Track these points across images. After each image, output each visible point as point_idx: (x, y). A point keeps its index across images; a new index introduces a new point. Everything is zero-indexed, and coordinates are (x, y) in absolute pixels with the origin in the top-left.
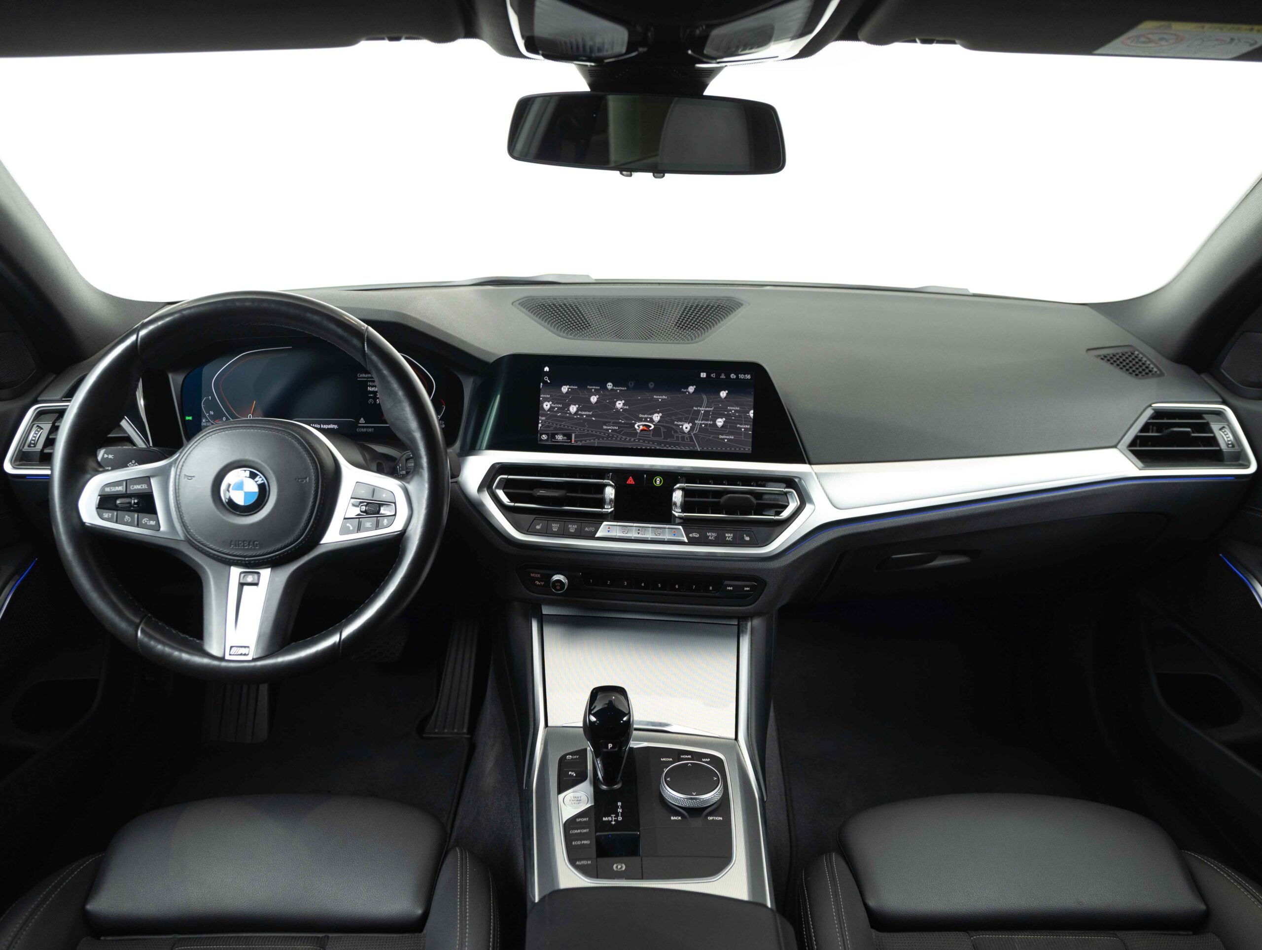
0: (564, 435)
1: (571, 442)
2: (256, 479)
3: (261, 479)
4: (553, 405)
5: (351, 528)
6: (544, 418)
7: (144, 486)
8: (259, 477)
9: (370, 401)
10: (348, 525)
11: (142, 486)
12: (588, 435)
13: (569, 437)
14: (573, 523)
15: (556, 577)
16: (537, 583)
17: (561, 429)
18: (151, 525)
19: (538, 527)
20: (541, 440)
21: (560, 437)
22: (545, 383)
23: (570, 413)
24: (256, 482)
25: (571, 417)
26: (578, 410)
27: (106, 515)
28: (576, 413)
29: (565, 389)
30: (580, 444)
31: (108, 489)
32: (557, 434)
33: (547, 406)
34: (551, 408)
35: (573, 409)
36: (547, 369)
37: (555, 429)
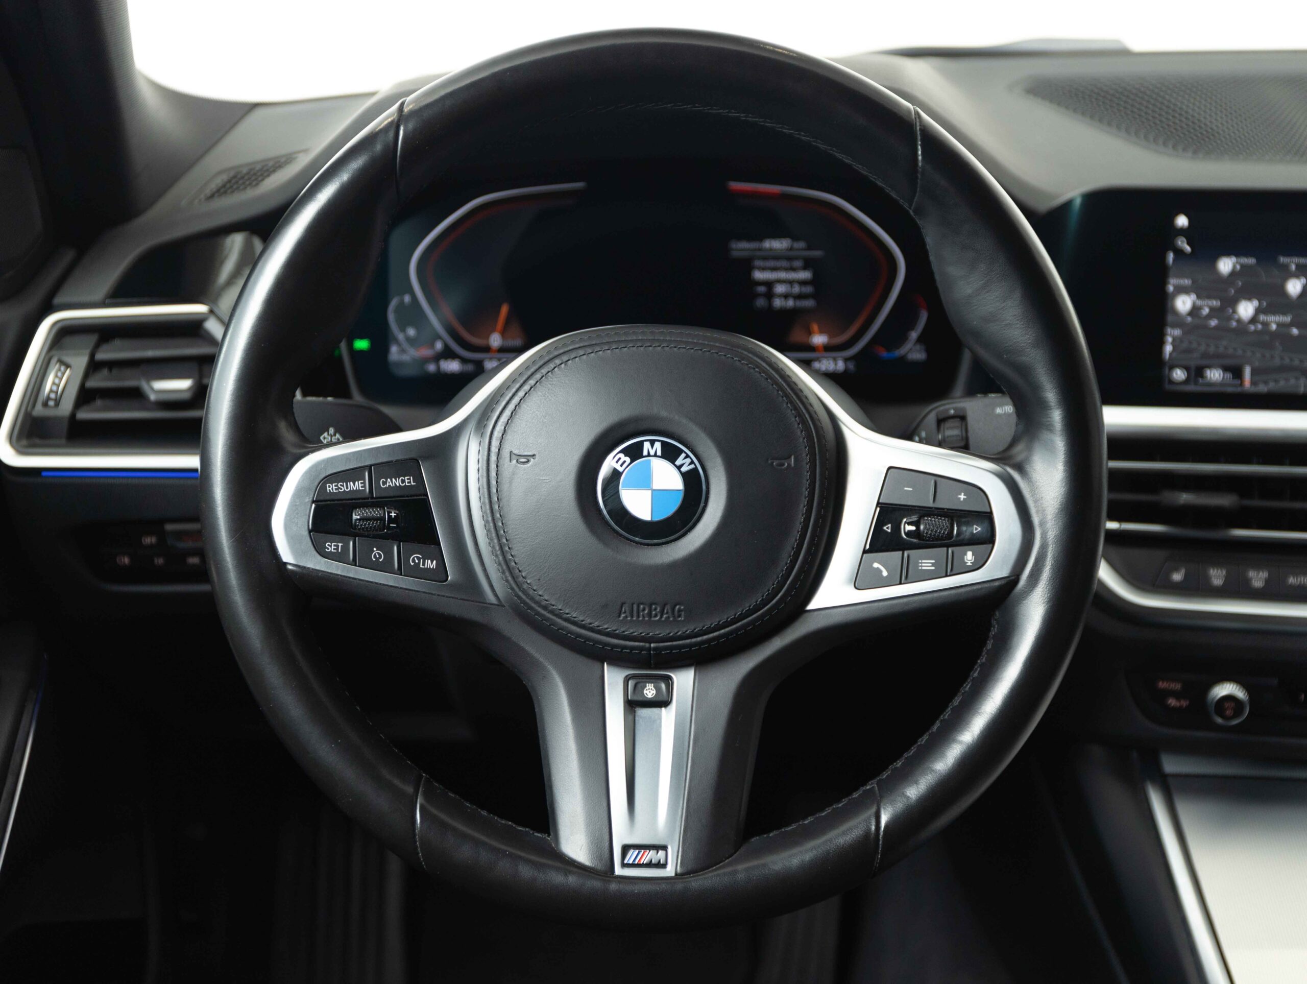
0: (1226, 369)
1: (1242, 384)
2: (678, 462)
3: (688, 460)
4: (1199, 303)
5: (885, 573)
6: (1177, 332)
7: (409, 481)
8: (683, 455)
9: (760, 302)
10: (876, 565)
11: (403, 481)
12: (1282, 369)
13: (1237, 373)
14: (1258, 567)
15: (1225, 689)
16: (1172, 702)
17: (1217, 356)
18: (429, 570)
19: (1177, 577)
20: (1171, 382)
21: (1215, 375)
22: (1179, 253)
23: (1239, 321)
24: (679, 467)
25: (1242, 328)
26: (1258, 311)
27: (331, 547)
28: (1253, 320)
29: (1226, 265)
30: (1262, 388)
31: (331, 488)
32: (1209, 367)
33: (1183, 303)
34: (1195, 311)
35: (1246, 310)
36: (1182, 221)
37: (1205, 355)
